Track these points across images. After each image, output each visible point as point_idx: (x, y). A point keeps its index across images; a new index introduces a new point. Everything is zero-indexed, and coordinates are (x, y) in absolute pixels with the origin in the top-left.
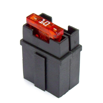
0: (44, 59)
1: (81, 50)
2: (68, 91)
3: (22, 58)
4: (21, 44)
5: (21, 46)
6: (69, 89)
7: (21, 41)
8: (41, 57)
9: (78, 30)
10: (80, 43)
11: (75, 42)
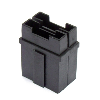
0: (43, 56)
1: (78, 46)
2: (66, 86)
3: (21, 56)
4: (20, 42)
5: (20, 44)
6: (68, 85)
7: (20, 39)
8: (41, 54)
9: (76, 27)
10: (78, 40)
11: (73, 39)
